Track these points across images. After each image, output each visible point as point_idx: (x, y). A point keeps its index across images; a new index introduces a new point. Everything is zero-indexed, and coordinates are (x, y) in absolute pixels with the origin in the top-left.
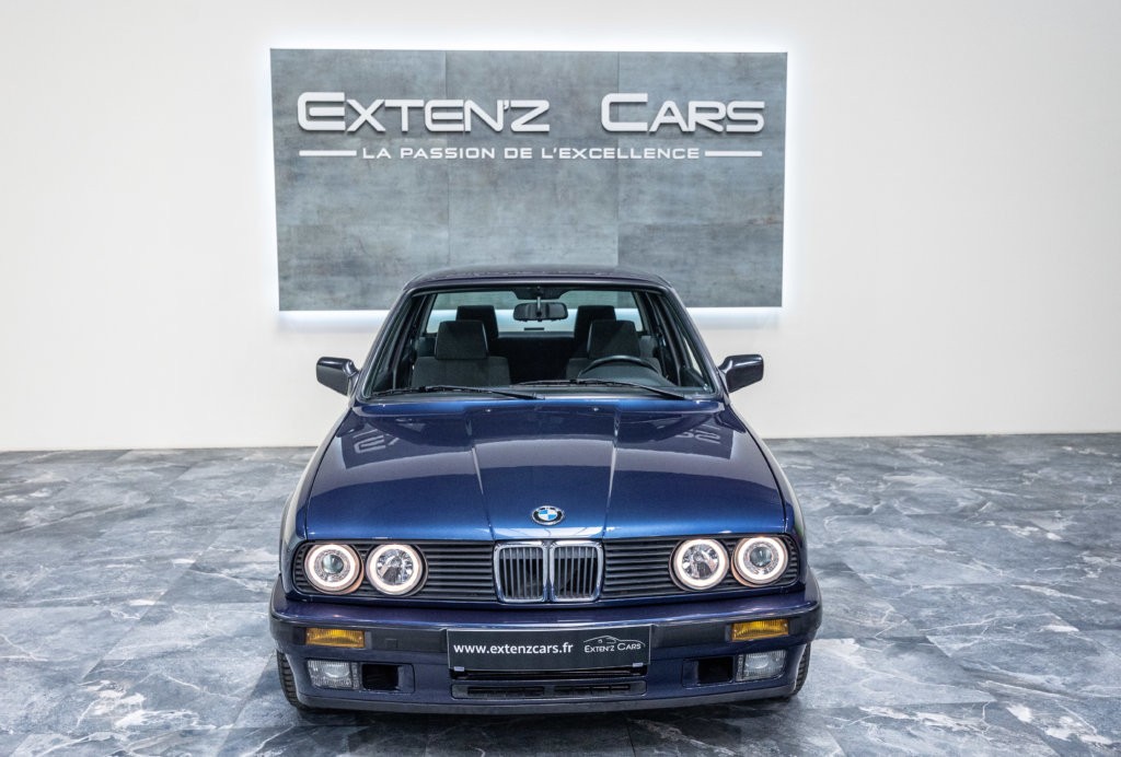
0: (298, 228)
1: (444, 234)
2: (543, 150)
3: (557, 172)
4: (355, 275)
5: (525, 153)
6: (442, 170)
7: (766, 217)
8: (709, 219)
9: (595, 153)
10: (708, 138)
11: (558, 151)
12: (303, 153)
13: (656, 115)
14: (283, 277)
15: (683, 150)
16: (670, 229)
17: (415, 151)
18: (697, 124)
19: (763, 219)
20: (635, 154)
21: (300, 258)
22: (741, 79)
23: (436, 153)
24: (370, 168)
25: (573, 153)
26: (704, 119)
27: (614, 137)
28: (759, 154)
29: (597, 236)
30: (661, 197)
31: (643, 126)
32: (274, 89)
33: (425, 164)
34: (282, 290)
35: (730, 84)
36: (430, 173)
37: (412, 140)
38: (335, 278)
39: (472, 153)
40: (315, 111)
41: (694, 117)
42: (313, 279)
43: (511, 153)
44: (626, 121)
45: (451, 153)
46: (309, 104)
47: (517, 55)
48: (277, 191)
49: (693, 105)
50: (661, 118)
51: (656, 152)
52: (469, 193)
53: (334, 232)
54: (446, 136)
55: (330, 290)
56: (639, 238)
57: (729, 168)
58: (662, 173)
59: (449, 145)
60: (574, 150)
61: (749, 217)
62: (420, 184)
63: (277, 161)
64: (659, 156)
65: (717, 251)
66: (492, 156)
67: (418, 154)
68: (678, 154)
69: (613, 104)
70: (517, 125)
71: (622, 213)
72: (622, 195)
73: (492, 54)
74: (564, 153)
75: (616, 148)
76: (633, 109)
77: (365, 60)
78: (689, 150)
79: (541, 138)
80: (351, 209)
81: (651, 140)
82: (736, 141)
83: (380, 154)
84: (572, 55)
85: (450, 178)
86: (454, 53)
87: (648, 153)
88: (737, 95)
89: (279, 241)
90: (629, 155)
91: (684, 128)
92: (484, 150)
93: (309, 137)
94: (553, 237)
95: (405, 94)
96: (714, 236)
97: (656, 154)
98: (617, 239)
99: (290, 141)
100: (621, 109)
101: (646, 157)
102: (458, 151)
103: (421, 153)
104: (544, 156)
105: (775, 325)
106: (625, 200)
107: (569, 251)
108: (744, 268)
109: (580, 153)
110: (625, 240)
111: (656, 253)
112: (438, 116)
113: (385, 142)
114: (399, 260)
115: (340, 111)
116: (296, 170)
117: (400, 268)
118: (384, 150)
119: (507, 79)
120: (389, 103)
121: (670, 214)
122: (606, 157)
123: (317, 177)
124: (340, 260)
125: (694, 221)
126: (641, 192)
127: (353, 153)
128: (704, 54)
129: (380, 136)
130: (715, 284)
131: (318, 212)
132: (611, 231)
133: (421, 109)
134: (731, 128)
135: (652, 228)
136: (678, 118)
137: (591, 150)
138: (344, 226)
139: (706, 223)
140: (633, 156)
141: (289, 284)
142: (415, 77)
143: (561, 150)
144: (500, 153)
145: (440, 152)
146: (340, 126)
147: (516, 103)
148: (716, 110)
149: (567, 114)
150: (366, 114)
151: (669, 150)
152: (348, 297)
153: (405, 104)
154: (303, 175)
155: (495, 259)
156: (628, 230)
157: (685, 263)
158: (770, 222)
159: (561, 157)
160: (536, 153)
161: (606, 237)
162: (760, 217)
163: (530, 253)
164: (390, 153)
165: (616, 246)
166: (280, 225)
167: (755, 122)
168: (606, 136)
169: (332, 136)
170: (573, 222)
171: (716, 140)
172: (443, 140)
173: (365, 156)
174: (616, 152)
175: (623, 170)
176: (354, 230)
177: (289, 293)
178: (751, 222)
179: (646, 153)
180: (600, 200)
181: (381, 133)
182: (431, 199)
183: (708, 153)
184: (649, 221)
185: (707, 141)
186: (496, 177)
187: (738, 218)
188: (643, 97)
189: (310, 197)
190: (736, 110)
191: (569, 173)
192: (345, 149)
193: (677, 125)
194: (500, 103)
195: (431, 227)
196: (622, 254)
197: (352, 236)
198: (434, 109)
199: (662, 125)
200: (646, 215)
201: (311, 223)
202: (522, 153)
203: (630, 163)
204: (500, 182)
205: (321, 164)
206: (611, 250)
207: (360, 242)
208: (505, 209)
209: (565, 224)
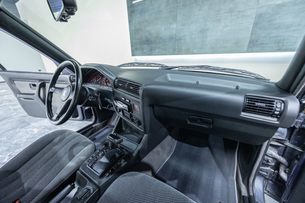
0: (134, 30)
1: (174, 26)
4: (148, 44)
12: (134, 2)
14: (132, 46)
21: (135, 40)
24: (152, 3)
29: (243, 16)
34: (132, 50)
38: (144, 46)
42: (138, 46)
48: (129, 18)
53: (143, 30)
55: (143, 49)
56: (269, 14)
62: (167, 6)
63: (128, 7)
71: (261, 1)
80: (147, 21)
89: (130, 35)
94: (219, 21)
107: (226, 26)
110: (259, 16)
111: (278, 21)
114: (160, 38)
116: (132, 10)
117: (160, 41)
123: (138, 11)
124: (144, 40)
131: (139, 23)
132: (252, 12)
135: (280, 6)
138: (145, 27)
141: (133, 48)
152: (147, 51)
154: (134, 11)
155: (192, 34)
156: (263, 10)
161: (248, 16)
163: (207, 30)
165: (253, 21)
170: (231, 11)
176: (147, 28)
177: (134, 51)
182: (171, 12)
184: (280, 2)
189: (137, 18)
195: (170, 23)
196: (255, 24)
197: (147, 31)
201: (137, 28)
205: (138, 5)
206: (249, 23)
207: (149, 32)
208: (199, 10)
209: (226, 13)
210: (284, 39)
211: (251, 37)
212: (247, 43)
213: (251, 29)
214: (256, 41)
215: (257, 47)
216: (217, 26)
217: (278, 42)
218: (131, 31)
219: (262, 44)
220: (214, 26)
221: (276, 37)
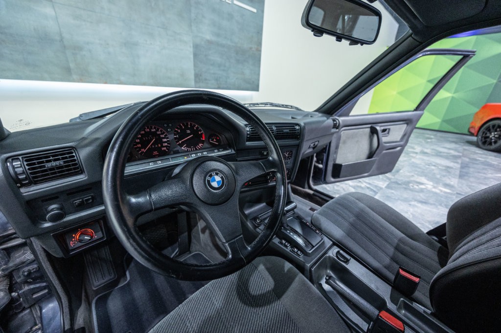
7: (256, 47)
16: (218, 45)
28: (255, 11)
29: (180, 40)
30: (214, 23)
56: (203, 47)
57: (244, 15)
61: (250, 46)
65: (238, 61)
71: (194, 28)
72: (193, 15)
94: (151, 35)
96: (237, 53)
98: (192, 45)
106: (195, 19)
107: (164, 48)
108: (247, 71)
110: (196, 47)
111: (212, 58)
121: (218, 35)
125: (229, 43)
126: (203, 17)
130: (237, 79)
132: (188, 39)
135: (210, 42)
139: (234, 45)
156: (198, 41)
157: (225, 66)
158: (258, 50)
161: (185, 42)
162: (254, 47)
165: (191, 50)
170: (164, 27)
178: (251, 48)
180: (180, 15)
183: (235, 2)
184: (208, 37)
187: (246, 45)
196: (195, 55)
200: (206, 32)
206: (189, 52)
209: (158, 27)
210: (220, 78)
211: (195, 70)
212: (192, 77)
213: (192, 60)
214: (200, 76)
215: (202, 82)
216: (151, 44)
219: (206, 79)
220: (146, 41)
221: (214, 74)
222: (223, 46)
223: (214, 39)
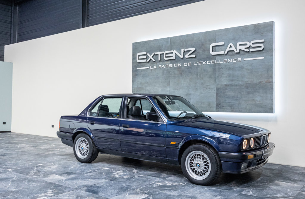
0: (136, 88)
1: (168, 89)
2: (194, 63)
3: (198, 69)
5: (189, 64)
6: (168, 71)
7: (266, 80)
8: (246, 82)
9: (209, 62)
10: (244, 54)
11: (198, 63)
12: (138, 69)
13: (226, 48)
15: (236, 59)
16: (232, 85)
17: (162, 66)
18: (240, 50)
19: (265, 81)
20: (221, 62)
22: (256, 33)
23: (167, 66)
24: (152, 71)
25: (202, 63)
26: (242, 48)
27: (214, 57)
28: (263, 58)
29: (209, 88)
30: (229, 75)
31: (222, 52)
32: (133, 53)
33: (164, 69)
35: (252, 35)
36: (165, 72)
37: (161, 63)
39: (175, 65)
40: (140, 57)
41: (239, 48)
43: (186, 64)
44: (218, 51)
45: (170, 66)
46: (139, 56)
47: (187, 36)
48: (133, 79)
49: (238, 44)
50: (228, 49)
51: (227, 60)
52: (175, 77)
53: (144, 89)
54: (169, 61)
56: (222, 89)
57: (252, 64)
58: (229, 67)
59: (170, 63)
60: (203, 62)
61: (260, 81)
62: (163, 75)
63: (133, 71)
64: (228, 62)
65: (248, 93)
66: (181, 66)
67: (163, 67)
68: (234, 60)
69: (213, 47)
70: (187, 56)
71: (217, 81)
72: (217, 75)
73: (181, 36)
74: (200, 63)
75: (215, 60)
76: (220, 47)
77: (152, 43)
78: (238, 59)
79: (194, 59)
80: (148, 83)
81: (226, 57)
82: (254, 54)
83: (154, 67)
84: (202, 33)
85: (170, 73)
86: (172, 37)
87: (225, 61)
88: (255, 38)
89: (132, 92)
90: (219, 62)
91: (236, 52)
92: (179, 64)
93: (139, 64)
94: (196, 89)
95: (160, 50)
96: (247, 87)
97: (227, 61)
98: (215, 89)
99: (136, 65)
100: (217, 48)
101: (224, 62)
102: (172, 65)
103: (163, 66)
104: (194, 65)
105: (275, 120)
106: (218, 77)
107: (201, 93)
108: (258, 98)
109: (204, 63)
110: (218, 90)
111: (228, 94)
112: (167, 55)
113: (155, 64)
115: (145, 57)
116: (136, 73)
118: (155, 66)
119: (185, 43)
120: (156, 53)
121: (232, 80)
122: (212, 63)
123: (141, 75)
125: (240, 83)
126: (223, 74)
127: (148, 68)
128: (243, 26)
129: (154, 63)
130: (248, 104)
131: (141, 84)
132: (214, 87)
133: (163, 54)
134: (252, 50)
135: (226, 85)
136: (233, 48)
137: (208, 62)
138: (146, 87)
139: (244, 83)
140: (220, 62)
142: (162, 46)
143: (199, 62)
144: (182, 64)
145: (168, 65)
146: (145, 61)
147: (186, 50)
148: (246, 44)
149: (201, 51)
150: (151, 57)
151: (231, 59)
152: (146, 106)
153: (159, 53)
154: (138, 74)
156: (219, 86)
157: (237, 97)
158: (268, 82)
159: (199, 64)
160: (192, 64)
161: (212, 89)
162: (264, 80)
163: (190, 94)
164: (156, 67)
165: (215, 92)
166: (133, 88)
167: (260, 47)
168: (212, 57)
169: (144, 64)
170: (202, 84)
171: (247, 55)
172: (169, 62)
173: (151, 68)
174: (215, 61)
175: (217, 67)
176: (148, 88)
178: (260, 82)
179: (224, 61)
180: (210, 77)
181: (154, 61)
183: (245, 59)
184: (225, 83)
185: (244, 55)
186: (181, 71)
187: (256, 81)
188: (222, 43)
189: (139, 80)
190: (253, 44)
191: (201, 69)
192: (147, 67)
193: (233, 51)
194: (182, 50)
195: (166, 87)
196: (217, 94)
197: (147, 90)
198: (166, 54)
199: (228, 51)
200: (225, 81)
201: (139, 87)
202: (188, 64)
203: (219, 64)
204: (183, 73)
205: (142, 71)
206: (214, 93)
207: (149, 92)
208: (184, 81)
209: (200, 85)
210: (233, 105)
211: (216, 102)
212: (215, 105)
213: (215, 97)
214: (220, 105)
215: (221, 108)
216: (196, 93)
217: (231, 106)
218: (134, 88)
219: (223, 106)
220: (194, 92)
221: (229, 103)
222: (236, 85)
223: (229, 83)
